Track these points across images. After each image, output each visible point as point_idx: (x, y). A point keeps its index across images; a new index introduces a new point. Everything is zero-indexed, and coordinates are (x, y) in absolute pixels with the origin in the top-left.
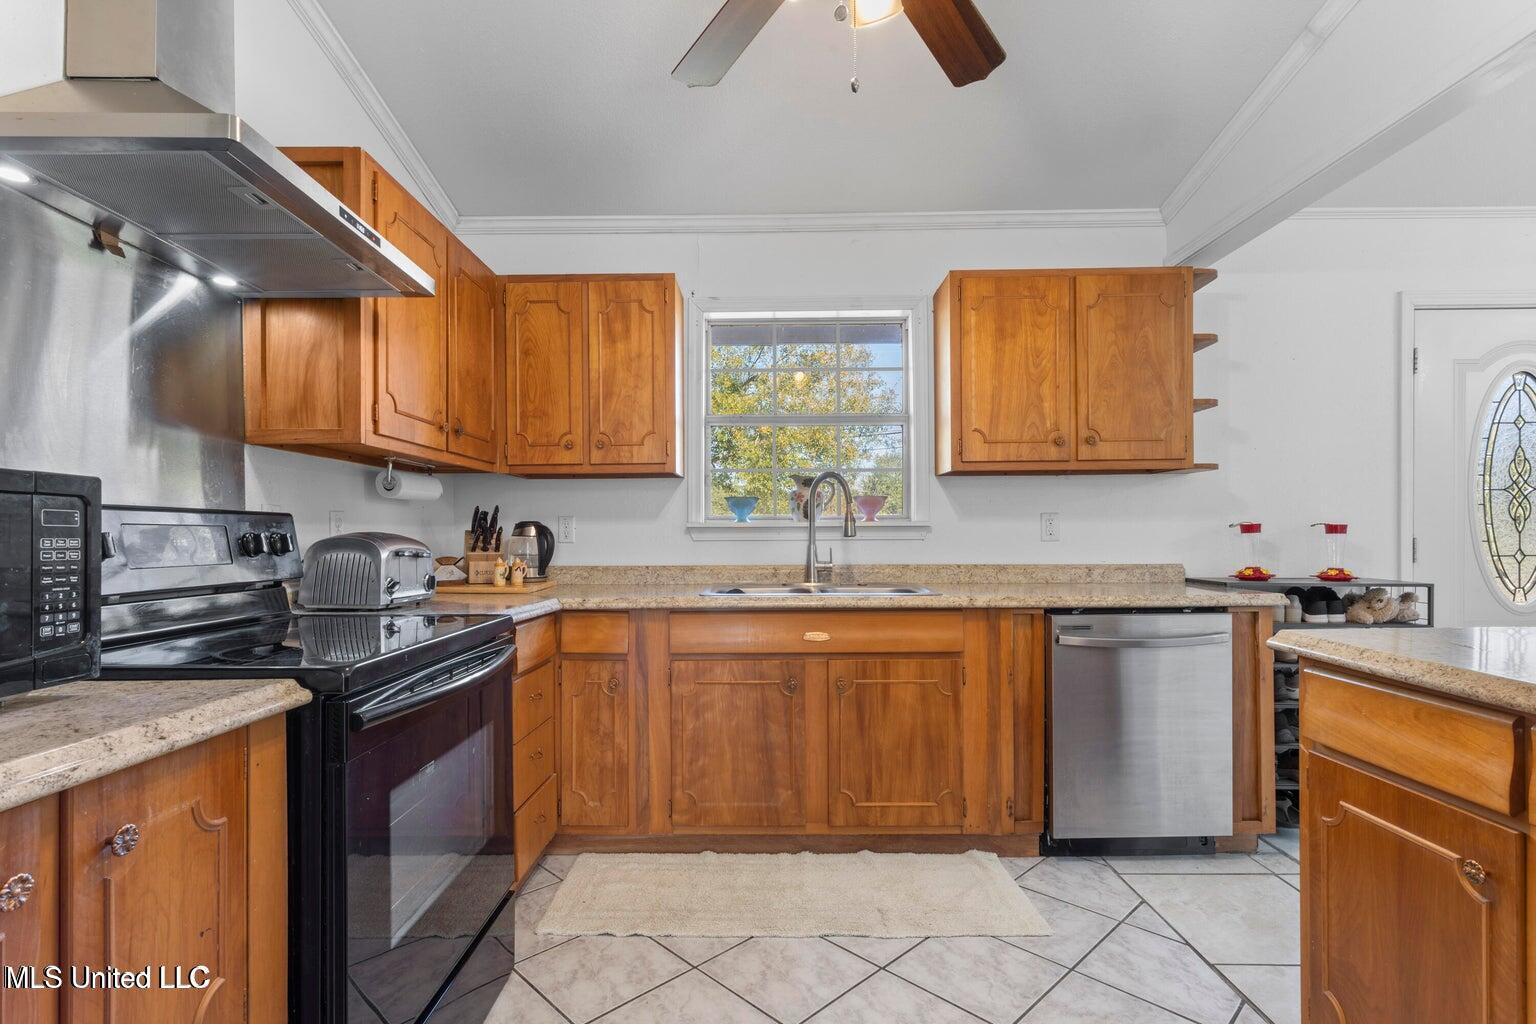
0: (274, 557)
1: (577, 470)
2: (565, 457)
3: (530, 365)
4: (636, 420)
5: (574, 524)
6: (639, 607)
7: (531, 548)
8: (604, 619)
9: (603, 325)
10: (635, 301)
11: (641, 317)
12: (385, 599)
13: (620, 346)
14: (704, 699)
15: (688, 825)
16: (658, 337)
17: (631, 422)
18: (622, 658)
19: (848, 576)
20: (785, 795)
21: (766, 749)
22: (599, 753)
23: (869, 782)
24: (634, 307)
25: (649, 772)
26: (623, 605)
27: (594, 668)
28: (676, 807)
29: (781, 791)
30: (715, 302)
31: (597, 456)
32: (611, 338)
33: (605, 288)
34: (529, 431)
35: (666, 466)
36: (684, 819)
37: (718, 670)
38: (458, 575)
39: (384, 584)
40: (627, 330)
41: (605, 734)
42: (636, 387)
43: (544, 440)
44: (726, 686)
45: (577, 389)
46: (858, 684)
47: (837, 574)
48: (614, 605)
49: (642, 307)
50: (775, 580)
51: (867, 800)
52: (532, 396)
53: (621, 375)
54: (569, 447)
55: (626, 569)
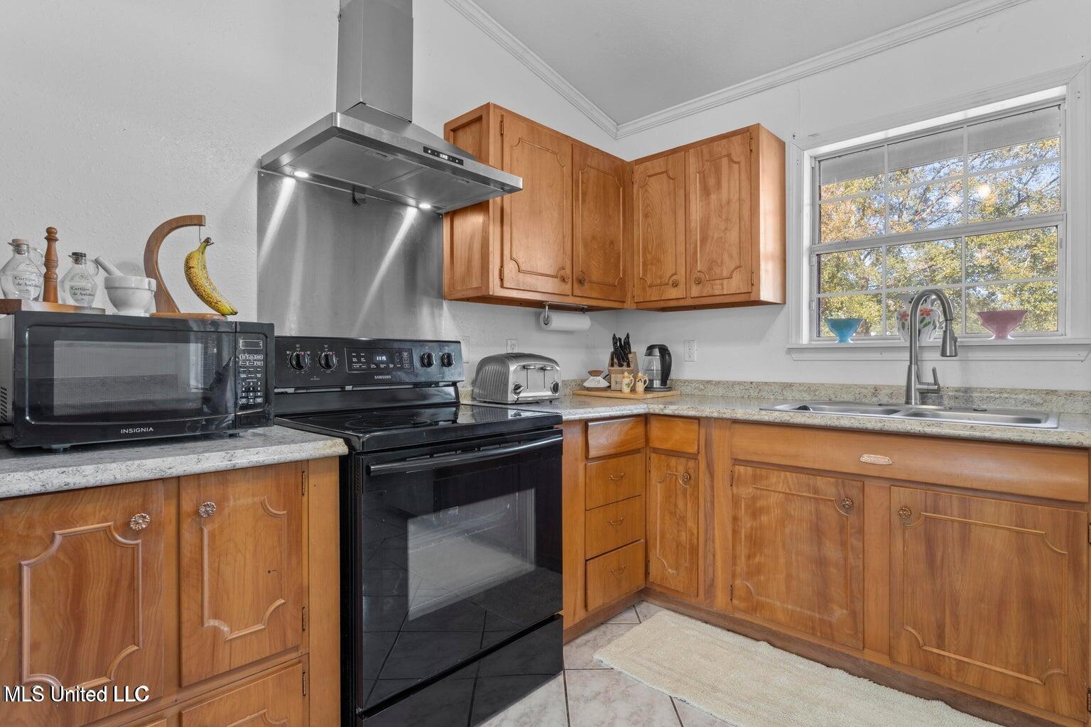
0: (444, 368)
1: (682, 303)
2: (673, 293)
3: (649, 225)
4: (726, 257)
5: (695, 346)
6: (704, 415)
7: (656, 364)
8: (680, 423)
9: (700, 181)
10: (725, 156)
11: (730, 167)
12: (512, 397)
13: (713, 197)
14: (759, 503)
15: (746, 611)
16: (745, 184)
17: (722, 260)
18: (694, 457)
19: (966, 400)
20: (839, 613)
21: (821, 563)
22: (676, 532)
23: (941, 627)
24: (725, 161)
25: (714, 556)
26: (692, 413)
27: (673, 461)
28: (736, 593)
29: (835, 607)
30: (816, 139)
31: (695, 291)
32: (706, 191)
33: (702, 152)
34: (649, 275)
35: (752, 294)
36: (742, 605)
37: (773, 480)
38: (604, 384)
39: (511, 387)
40: (719, 183)
41: (681, 517)
42: (726, 229)
43: (658, 281)
44: (781, 494)
45: (681, 238)
46: (926, 517)
47: (950, 398)
48: (685, 413)
49: (731, 161)
50: (874, 399)
51: (939, 647)
52: (650, 248)
53: (714, 221)
54: (675, 285)
55: (734, 384)
